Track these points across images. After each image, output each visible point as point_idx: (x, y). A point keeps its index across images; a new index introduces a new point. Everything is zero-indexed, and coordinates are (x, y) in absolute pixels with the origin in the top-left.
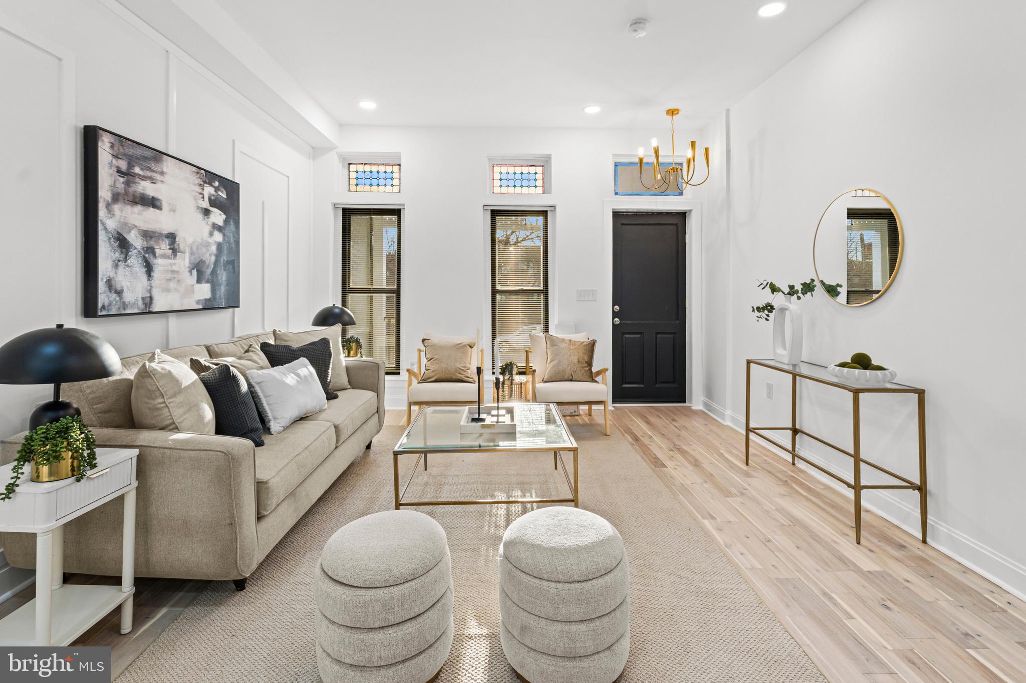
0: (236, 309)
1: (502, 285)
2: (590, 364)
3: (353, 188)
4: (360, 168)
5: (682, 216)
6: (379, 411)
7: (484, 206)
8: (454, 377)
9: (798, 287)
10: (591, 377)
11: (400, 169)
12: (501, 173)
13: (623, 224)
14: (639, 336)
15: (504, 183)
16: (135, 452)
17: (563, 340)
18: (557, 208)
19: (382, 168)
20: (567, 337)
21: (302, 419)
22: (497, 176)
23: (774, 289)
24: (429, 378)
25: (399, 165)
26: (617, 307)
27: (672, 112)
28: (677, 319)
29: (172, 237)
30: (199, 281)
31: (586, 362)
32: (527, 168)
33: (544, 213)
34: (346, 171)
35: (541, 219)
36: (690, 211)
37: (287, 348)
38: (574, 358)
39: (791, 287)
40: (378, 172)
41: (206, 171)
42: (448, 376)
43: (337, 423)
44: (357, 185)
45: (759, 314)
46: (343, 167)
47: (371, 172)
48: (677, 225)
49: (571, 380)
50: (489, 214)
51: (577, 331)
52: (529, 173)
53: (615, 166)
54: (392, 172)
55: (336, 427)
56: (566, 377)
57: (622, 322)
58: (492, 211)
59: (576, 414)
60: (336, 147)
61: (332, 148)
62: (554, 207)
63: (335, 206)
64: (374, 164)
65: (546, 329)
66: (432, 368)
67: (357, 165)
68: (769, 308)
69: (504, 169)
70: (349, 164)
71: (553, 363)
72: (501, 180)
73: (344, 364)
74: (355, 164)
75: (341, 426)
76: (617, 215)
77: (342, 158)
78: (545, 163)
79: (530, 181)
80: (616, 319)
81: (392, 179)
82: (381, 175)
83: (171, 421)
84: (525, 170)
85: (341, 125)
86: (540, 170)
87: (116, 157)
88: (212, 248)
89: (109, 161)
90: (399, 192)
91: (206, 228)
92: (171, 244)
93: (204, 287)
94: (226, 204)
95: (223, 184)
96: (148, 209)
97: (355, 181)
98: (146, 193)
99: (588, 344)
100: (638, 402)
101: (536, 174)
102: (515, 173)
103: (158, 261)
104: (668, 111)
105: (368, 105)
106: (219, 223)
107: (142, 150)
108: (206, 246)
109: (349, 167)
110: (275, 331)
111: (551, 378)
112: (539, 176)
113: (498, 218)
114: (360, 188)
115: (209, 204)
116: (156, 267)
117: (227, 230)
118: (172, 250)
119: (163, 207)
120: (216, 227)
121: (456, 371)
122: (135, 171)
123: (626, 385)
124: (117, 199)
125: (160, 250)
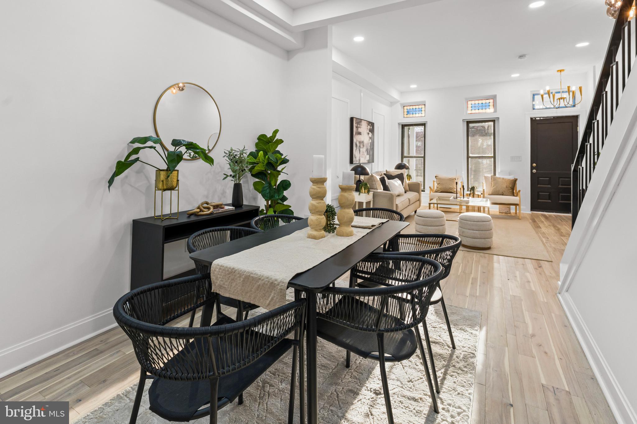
0: (373, 163)
1: (472, 154)
2: (513, 189)
3: (406, 116)
4: (408, 108)
5: (575, 117)
6: (419, 200)
7: (463, 120)
8: (448, 191)
10: (514, 194)
11: (425, 107)
12: (471, 104)
13: (537, 124)
14: (548, 179)
15: (473, 108)
16: (373, 192)
17: (500, 178)
19: (417, 107)
20: (503, 177)
21: (399, 196)
22: (470, 106)
24: (438, 191)
25: (425, 105)
26: (534, 164)
27: (561, 71)
29: (363, 142)
30: (367, 155)
31: (511, 188)
32: (485, 101)
33: (494, 121)
34: (403, 109)
35: (492, 123)
36: (579, 115)
37: (391, 175)
38: (504, 186)
41: (369, 121)
42: (446, 191)
43: (409, 198)
46: (402, 108)
47: (413, 109)
48: (572, 122)
49: (503, 195)
50: (465, 123)
51: (509, 175)
52: (486, 103)
53: (533, 96)
54: (422, 108)
55: (409, 199)
56: (500, 193)
57: (538, 172)
58: (467, 122)
59: (508, 212)
60: (400, 101)
61: (398, 102)
62: (499, 118)
63: (399, 124)
64: (414, 106)
65: (494, 173)
66: (439, 187)
69: (473, 102)
70: (404, 106)
71: (494, 187)
72: (472, 107)
73: (407, 183)
74: (406, 106)
75: (410, 199)
76: (533, 120)
77: (401, 104)
78: (494, 98)
79: (487, 106)
80: (534, 170)
81: (422, 111)
82: (417, 110)
83: (375, 187)
84: (484, 102)
85: (402, 93)
86: (491, 101)
87: (356, 123)
88: (370, 144)
89: (355, 125)
90: (425, 116)
91: (368, 138)
92: (363, 144)
93: (368, 156)
94: (372, 131)
95: (371, 124)
96: (360, 135)
97: (406, 113)
98: (360, 131)
99: (513, 180)
100: (546, 212)
101: (489, 103)
102: (479, 104)
103: (361, 149)
104: (558, 71)
105: (414, 86)
106: (371, 136)
107: (360, 120)
108: (368, 144)
109: (404, 108)
110: (386, 170)
111: (492, 193)
112: (491, 104)
113: (471, 125)
114: (408, 116)
115: (369, 131)
116: (361, 151)
117: (372, 138)
118: (363, 146)
119: (362, 134)
120: (370, 138)
121: (449, 189)
122: (358, 126)
123: (539, 200)
124: (356, 134)
125: (362, 146)
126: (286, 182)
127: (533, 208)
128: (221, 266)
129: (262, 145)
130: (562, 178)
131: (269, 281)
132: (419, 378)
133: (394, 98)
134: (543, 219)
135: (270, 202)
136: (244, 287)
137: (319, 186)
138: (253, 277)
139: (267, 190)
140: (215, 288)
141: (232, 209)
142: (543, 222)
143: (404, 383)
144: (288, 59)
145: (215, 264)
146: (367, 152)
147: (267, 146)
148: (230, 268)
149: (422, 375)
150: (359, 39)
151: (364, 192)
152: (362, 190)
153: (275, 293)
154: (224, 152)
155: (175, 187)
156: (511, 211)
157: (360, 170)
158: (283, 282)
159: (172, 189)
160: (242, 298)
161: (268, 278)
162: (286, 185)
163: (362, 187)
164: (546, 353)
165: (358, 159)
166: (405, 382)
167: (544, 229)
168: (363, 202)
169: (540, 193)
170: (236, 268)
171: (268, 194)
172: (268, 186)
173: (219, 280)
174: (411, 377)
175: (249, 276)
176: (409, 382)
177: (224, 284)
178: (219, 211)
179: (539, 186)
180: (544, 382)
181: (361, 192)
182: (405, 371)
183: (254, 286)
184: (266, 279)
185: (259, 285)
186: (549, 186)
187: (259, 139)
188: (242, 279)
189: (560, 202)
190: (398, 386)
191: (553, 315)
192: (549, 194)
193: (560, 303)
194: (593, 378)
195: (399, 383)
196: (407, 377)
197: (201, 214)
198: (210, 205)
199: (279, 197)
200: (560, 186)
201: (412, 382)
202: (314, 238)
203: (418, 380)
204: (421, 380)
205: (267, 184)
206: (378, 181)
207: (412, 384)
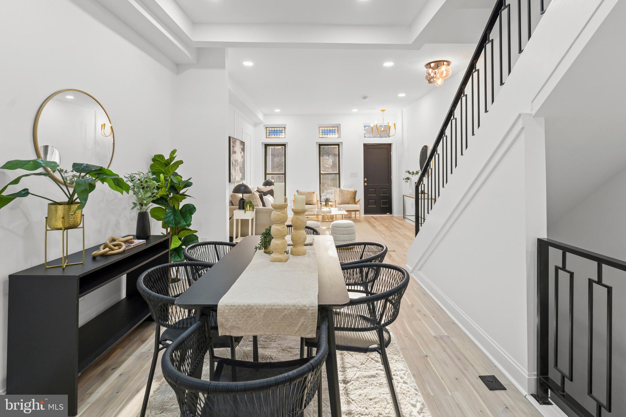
1: (323, 171)
2: (355, 198)
3: (268, 136)
5: (390, 145)
7: (316, 142)
8: (308, 203)
9: (415, 172)
10: (355, 203)
11: (285, 129)
12: (322, 130)
13: (367, 148)
14: (374, 190)
15: (323, 133)
16: (255, 209)
17: (345, 190)
18: (343, 143)
19: (278, 129)
20: (347, 189)
22: (321, 131)
23: (410, 173)
26: (366, 179)
27: (383, 111)
28: (388, 183)
29: (237, 161)
31: (353, 198)
32: (332, 128)
33: (338, 145)
35: (337, 147)
36: (392, 143)
37: (264, 192)
38: (348, 197)
39: (413, 172)
40: (277, 130)
41: (241, 141)
44: (269, 135)
45: (406, 181)
47: (274, 130)
48: (388, 148)
49: (348, 204)
50: (318, 145)
51: (351, 188)
52: (332, 130)
53: (364, 127)
54: (282, 130)
56: (346, 203)
57: (368, 184)
58: (319, 144)
59: (351, 217)
60: (263, 123)
61: (261, 123)
62: (342, 142)
63: (262, 143)
64: (276, 128)
65: (340, 187)
67: (269, 128)
68: (408, 179)
69: (323, 128)
71: (342, 198)
76: (365, 145)
77: (264, 125)
78: (338, 126)
79: (333, 132)
80: (366, 183)
81: (282, 133)
82: (278, 131)
83: (257, 205)
85: (265, 115)
86: (336, 128)
87: (232, 143)
88: (242, 163)
89: (231, 144)
90: (285, 138)
91: (241, 157)
92: (238, 163)
93: (241, 174)
94: (243, 150)
95: (243, 143)
96: (235, 154)
97: (268, 134)
98: (235, 150)
99: (354, 192)
100: (373, 214)
101: (335, 130)
102: (327, 130)
103: (236, 168)
104: (381, 110)
105: (277, 110)
106: (243, 155)
107: (235, 140)
108: (241, 162)
109: (266, 129)
110: (258, 187)
111: (341, 203)
112: (336, 131)
113: (321, 147)
114: (270, 136)
115: (242, 150)
116: (236, 170)
117: (243, 157)
118: (238, 164)
119: (237, 153)
120: (242, 157)
121: (309, 201)
122: (234, 145)
123: (369, 206)
124: (232, 153)
125: (236, 165)
126: (190, 206)
127: (366, 212)
128: (231, 306)
129: (159, 167)
130: (382, 189)
131: (296, 309)
132: (366, 359)
133: (260, 119)
134: (374, 220)
135: (169, 229)
136: (265, 321)
137: (282, 212)
138: (276, 309)
139: (170, 217)
140: (223, 331)
141: (143, 243)
142: (375, 222)
143: (359, 367)
144: (178, 73)
145: (222, 306)
146: (240, 170)
147: (167, 168)
148: (244, 306)
149: (367, 357)
150: (248, 64)
151: (249, 209)
152: (247, 208)
153: (305, 319)
154: (125, 176)
155: (79, 224)
156: (352, 216)
157: (242, 189)
158: (313, 307)
159: (74, 226)
160: (263, 333)
161: (294, 306)
162: (190, 210)
163: (247, 205)
164: (425, 315)
165: (234, 177)
166: (359, 365)
167: (379, 228)
168: (249, 220)
169: (369, 201)
170: (252, 305)
171: (172, 220)
172: (171, 212)
173: (231, 321)
174: (361, 361)
175: (272, 309)
176: (361, 365)
177: (237, 324)
178: (131, 247)
179: (369, 195)
180: (434, 334)
181: (247, 210)
182: (355, 357)
183: (277, 317)
184: (293, 307)
185: (286, 315)
186: (375, 195)
187: (154, 160)
188: (262, 314)
189: (382, 206)
190: (356, 371)
191: (415, 288)
192: (375, 201)
193: (414, 278)
194: (454, 323)
195: (356, 369)
196: (358, 362)
197: (111, 253)
198: (119, 241)
199: (186, 223)
200: (381, 195)
201: (364, 364)
202: (280, 261)
203: (367, 361)
204: (369, 360)
205: (171, 209)
206: (258, 198)
207: (365, 365)
